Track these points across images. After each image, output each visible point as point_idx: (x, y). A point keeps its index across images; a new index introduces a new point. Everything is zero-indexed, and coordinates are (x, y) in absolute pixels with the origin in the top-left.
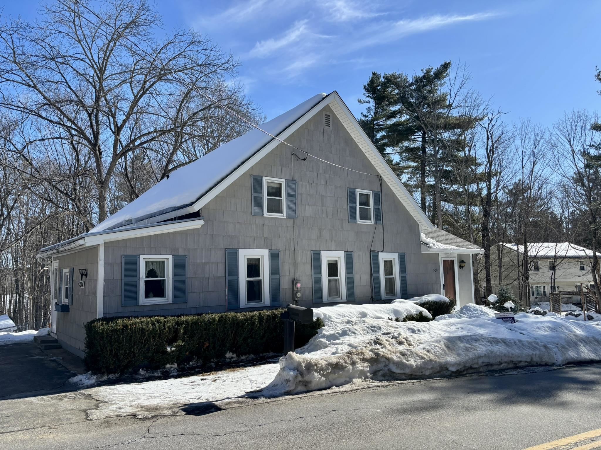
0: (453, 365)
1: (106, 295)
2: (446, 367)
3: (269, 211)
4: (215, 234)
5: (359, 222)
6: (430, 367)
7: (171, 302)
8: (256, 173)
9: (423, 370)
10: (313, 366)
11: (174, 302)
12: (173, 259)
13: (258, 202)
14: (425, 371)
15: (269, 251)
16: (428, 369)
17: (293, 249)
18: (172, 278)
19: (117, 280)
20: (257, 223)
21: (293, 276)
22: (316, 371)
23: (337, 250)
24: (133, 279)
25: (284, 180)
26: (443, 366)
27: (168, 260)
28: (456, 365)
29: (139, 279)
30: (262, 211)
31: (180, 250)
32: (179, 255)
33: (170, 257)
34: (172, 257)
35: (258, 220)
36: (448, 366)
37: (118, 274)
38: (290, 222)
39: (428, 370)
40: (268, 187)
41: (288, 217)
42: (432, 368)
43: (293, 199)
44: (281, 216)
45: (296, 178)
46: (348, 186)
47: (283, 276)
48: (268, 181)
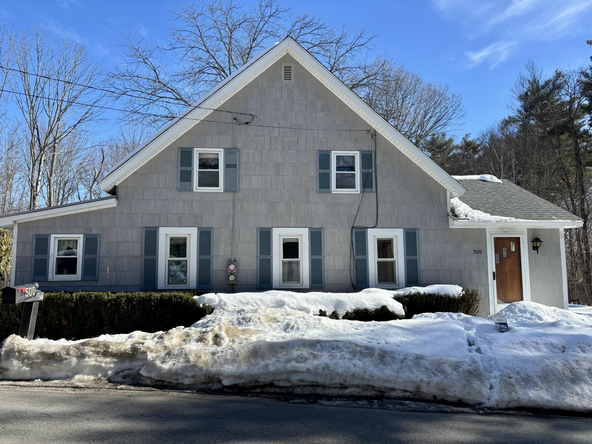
0: (228, 376)
1: (18, 270)
2: (218, 378)
3: (201, 184)
4: (133, 212)
5: (334, 191)
6: (190, 375)
7: (80, 280)
8: (185, 145)
9: (180, 377)
10: (15, 352)
11: (83, 279)
12: (85, 238)
13: (186, 177)
14: (183, 378)
15: (198, 229)
16: (186, 377)
17: (231, 226)
18: (83, 257)
19: (29, 257)
20: (184, 198)
21: (230, 257)
22: (18, 358)
23: (298, 226)
24: (43, 257)
25: (222, 150)
26: (211, 376)
27: (81, 239)
28: (232, 378)
29: (49, 257)
30: (191, 185)
31: (94, 229)
32: (92, 234)
33: (82, 236)
34: (84, 236)
35: (185, 195)
36: (221, 378)
37: (30, 251)
38: (230, 196)
39: (188, 378)
40: (200, 160)
41: (226, 190)
42: (193, 377)
43: (233, 169)
44: (218, 190)
45: (240, 146)
46: (318, 148)
47: (216, 256)
48: (201, 152)
